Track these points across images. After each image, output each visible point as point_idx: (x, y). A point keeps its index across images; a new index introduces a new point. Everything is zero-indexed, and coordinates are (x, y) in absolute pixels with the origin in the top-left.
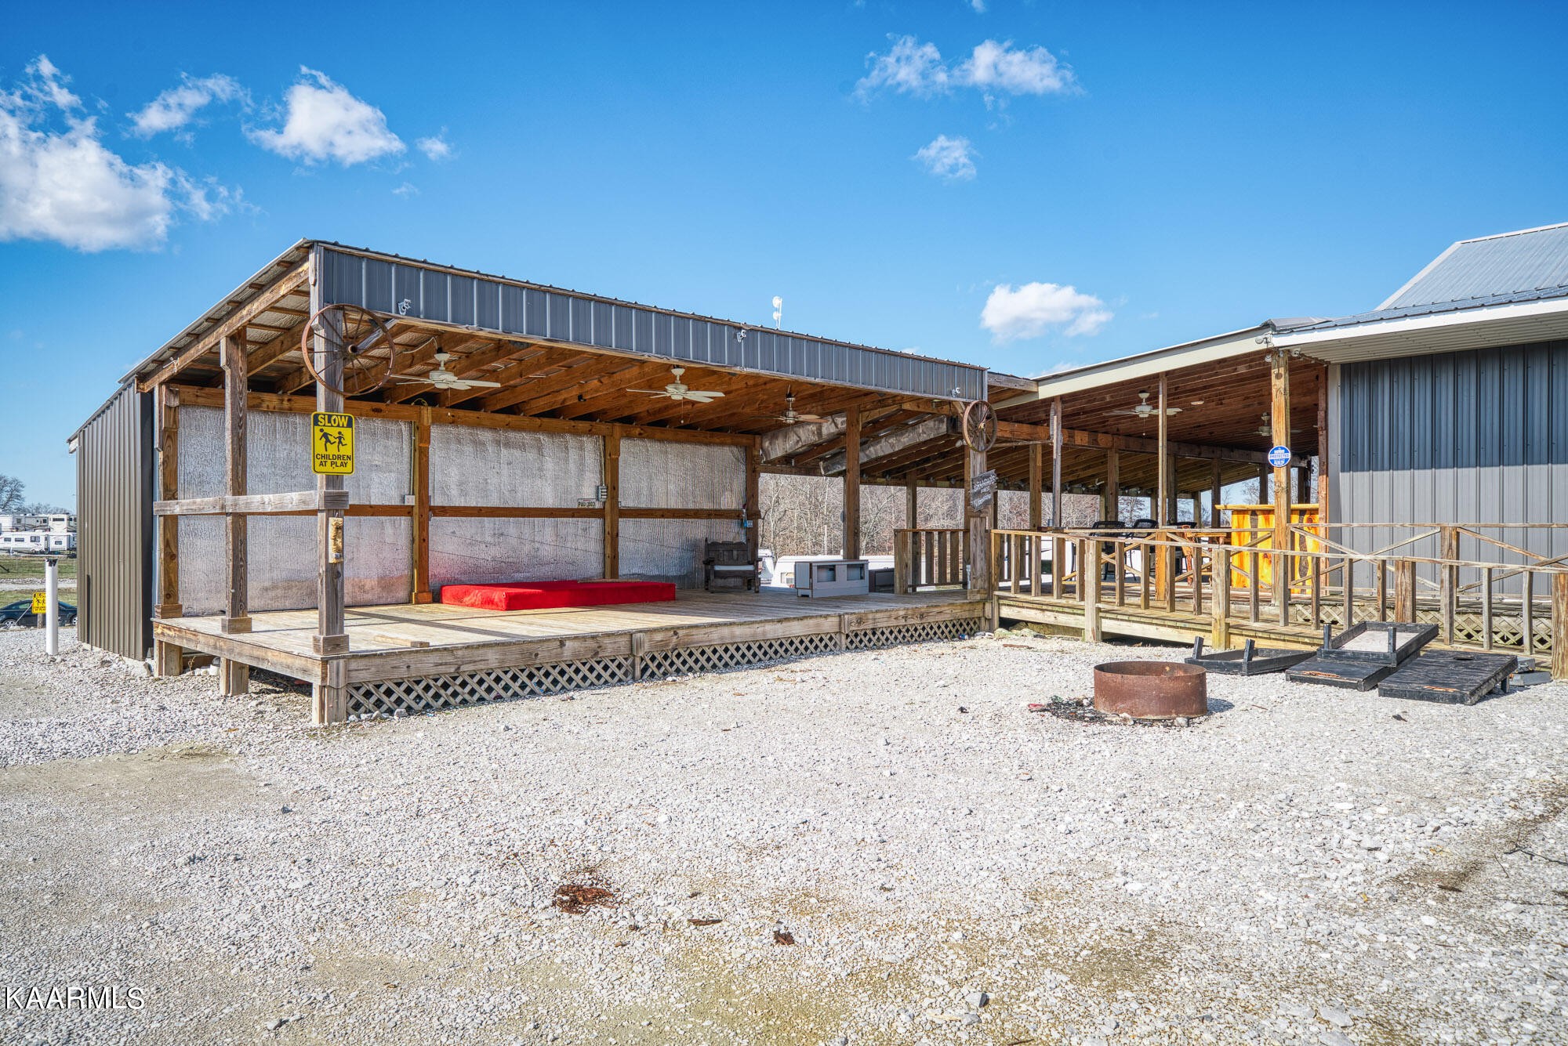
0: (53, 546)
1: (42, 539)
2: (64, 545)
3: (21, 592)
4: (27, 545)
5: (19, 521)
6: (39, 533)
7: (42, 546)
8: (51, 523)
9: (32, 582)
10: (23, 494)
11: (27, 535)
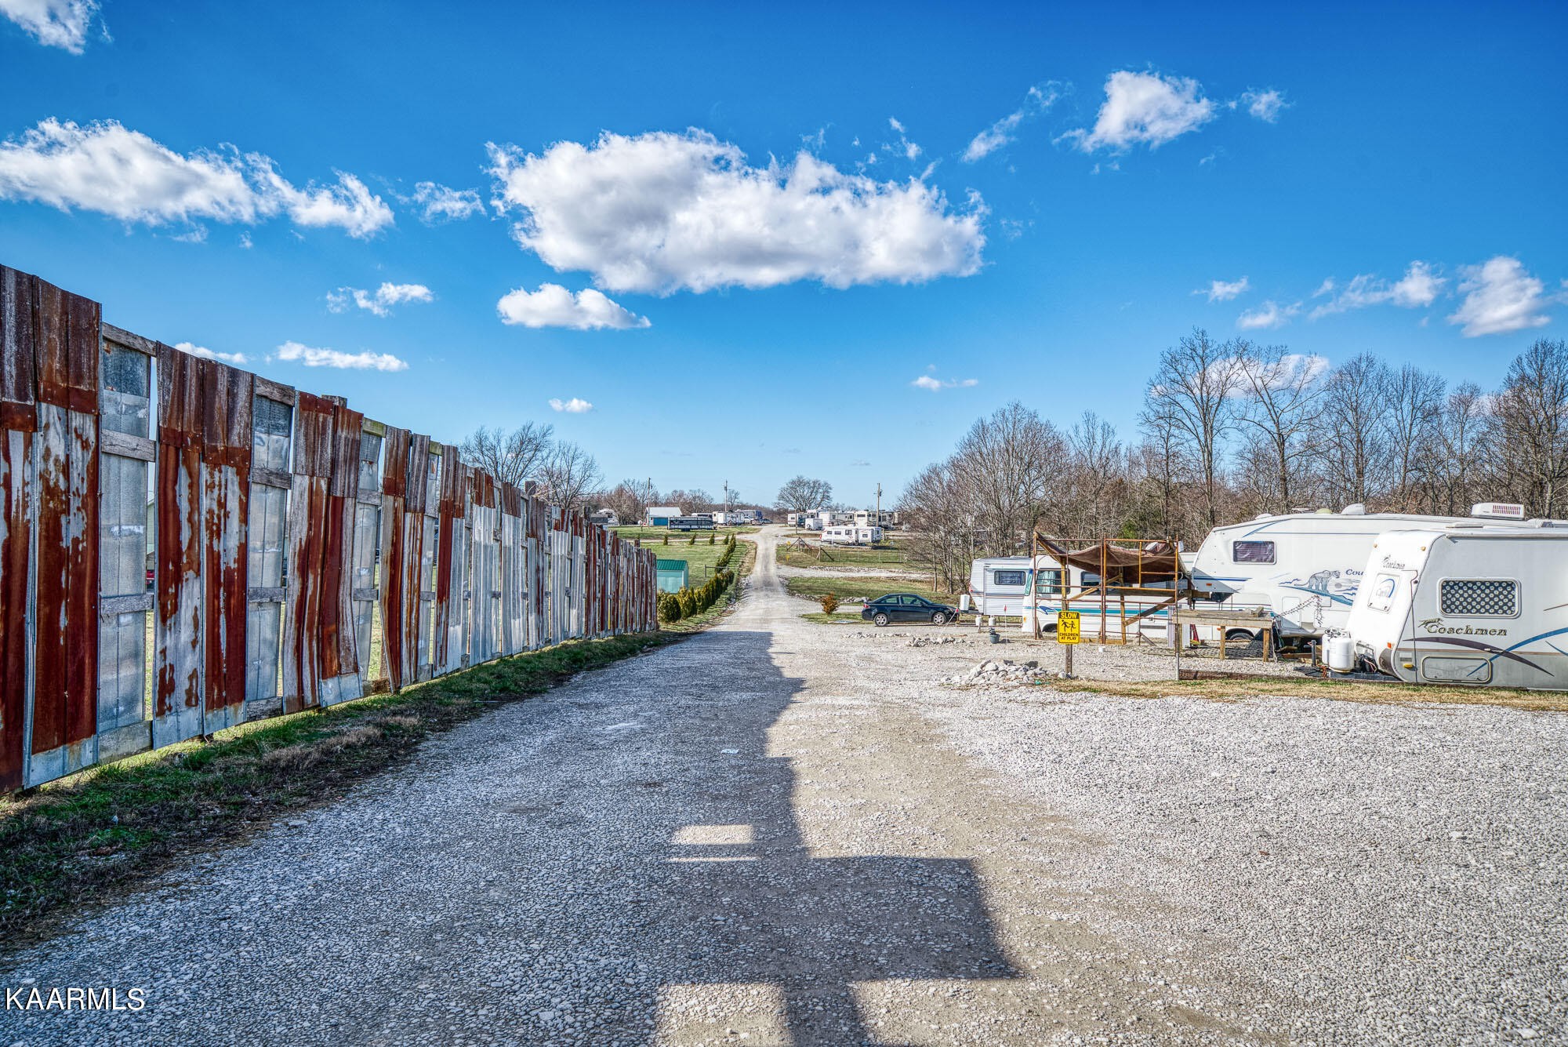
0: (861, 539)
1: (854, 532)
2: (869, 538)
3: (845, 578)
4: (843, 537)
5: (834, 517)
6: (850, 527)
7: (852, 539)
8: (856, 518)
9: (851, 570)
10: (831, 495)
11: (842, 528)
